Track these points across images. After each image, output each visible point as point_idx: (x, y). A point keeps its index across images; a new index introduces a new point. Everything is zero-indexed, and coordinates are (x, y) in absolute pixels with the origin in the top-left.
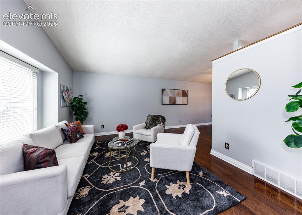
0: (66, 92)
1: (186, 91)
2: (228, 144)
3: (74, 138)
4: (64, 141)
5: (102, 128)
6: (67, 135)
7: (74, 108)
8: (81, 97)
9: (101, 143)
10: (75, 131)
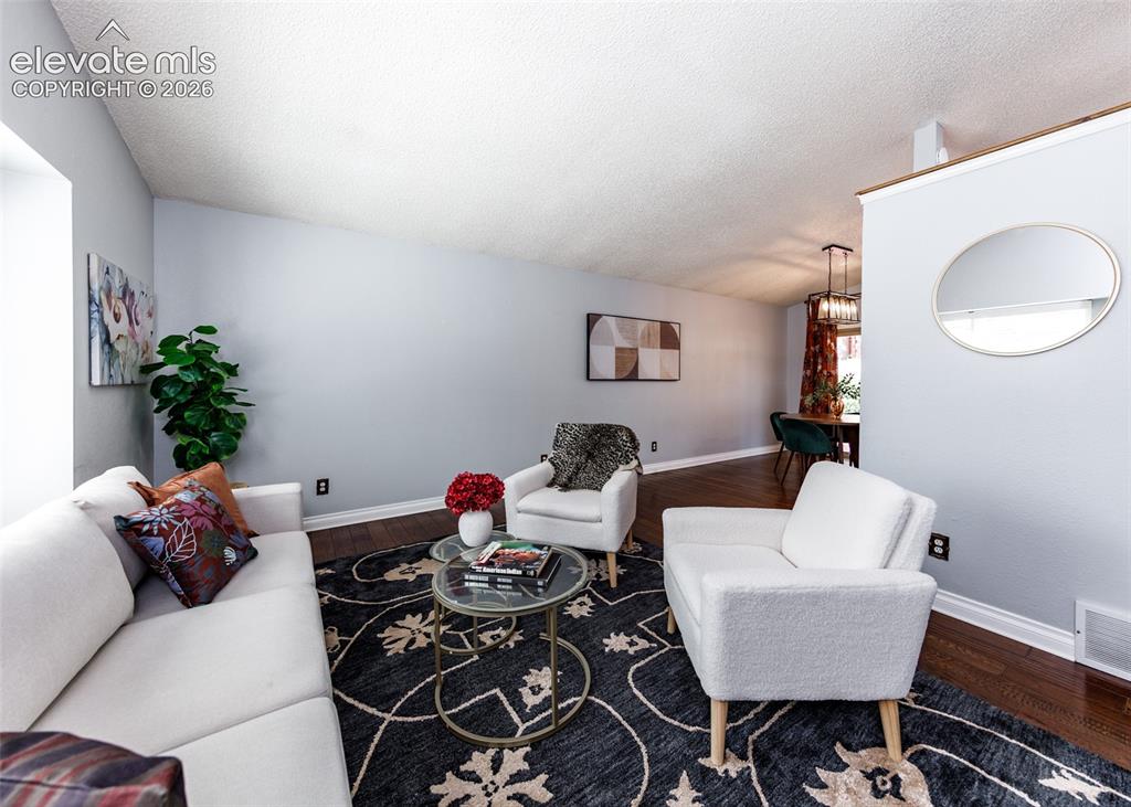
0: (120, 304)
1: (676, 327)
2: (946, 540)
3: (208, 573)
4: (137, 590)
5: (319, 493)
6: (163, 555)
7: (170, 392)
8: (205, 337)
9: (329, 571)
10: (211, 527)
